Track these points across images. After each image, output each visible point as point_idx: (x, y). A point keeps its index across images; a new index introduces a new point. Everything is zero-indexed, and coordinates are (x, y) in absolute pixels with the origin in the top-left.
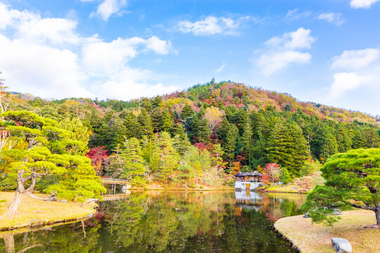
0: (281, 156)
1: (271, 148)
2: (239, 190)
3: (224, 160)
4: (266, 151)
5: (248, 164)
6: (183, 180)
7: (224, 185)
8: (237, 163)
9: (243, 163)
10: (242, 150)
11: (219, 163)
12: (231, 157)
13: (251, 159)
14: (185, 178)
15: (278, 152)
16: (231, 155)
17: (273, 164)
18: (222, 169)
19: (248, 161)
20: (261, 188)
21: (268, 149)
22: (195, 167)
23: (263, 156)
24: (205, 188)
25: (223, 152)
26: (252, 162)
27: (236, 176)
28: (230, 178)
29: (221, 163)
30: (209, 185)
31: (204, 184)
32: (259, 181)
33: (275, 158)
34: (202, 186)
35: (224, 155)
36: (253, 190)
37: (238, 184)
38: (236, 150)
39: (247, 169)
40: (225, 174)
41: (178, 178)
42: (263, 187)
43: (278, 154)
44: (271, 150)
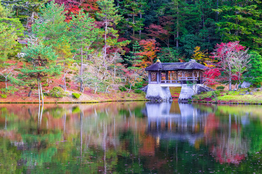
0: (247, 26)
1: (227, 8)
2: (156, 101)
3: (122, 37)
4: (214, 16)
5: (173, 44)
6: (34, 82)
7: (122, 90)
8: (151, 43)
9: (161, 43)
10: (161, 11)
11: (110, 42)
12: (136, 29)
13: (181, 34)
14: (39, 76)
15: (240, 17)
16: (136, 25)
17: (233, 45)
18: (116, 57)
19: (172, 37)
20: (204, 96)
21: (219, 10)
22: (59, 52)
23: (208, 26)
24: (83, 97)
25: (119, 18)
26: (183, 40)
27: (151, 71)
28: (136, 75)
29: (114, 42)
30: (90, 92)
31: (79, 89)
32: (199, 82)
33: (233, 32)
34: (76, 93)
35: (121, 23)
36: (185, 101)
37: (154, 89)
38: (147, 13)
39: (171, 56)
40: (122, 67)
41: (20, 76)
42: (209, 94)
43: (240, 23)
44: (225, 13)
